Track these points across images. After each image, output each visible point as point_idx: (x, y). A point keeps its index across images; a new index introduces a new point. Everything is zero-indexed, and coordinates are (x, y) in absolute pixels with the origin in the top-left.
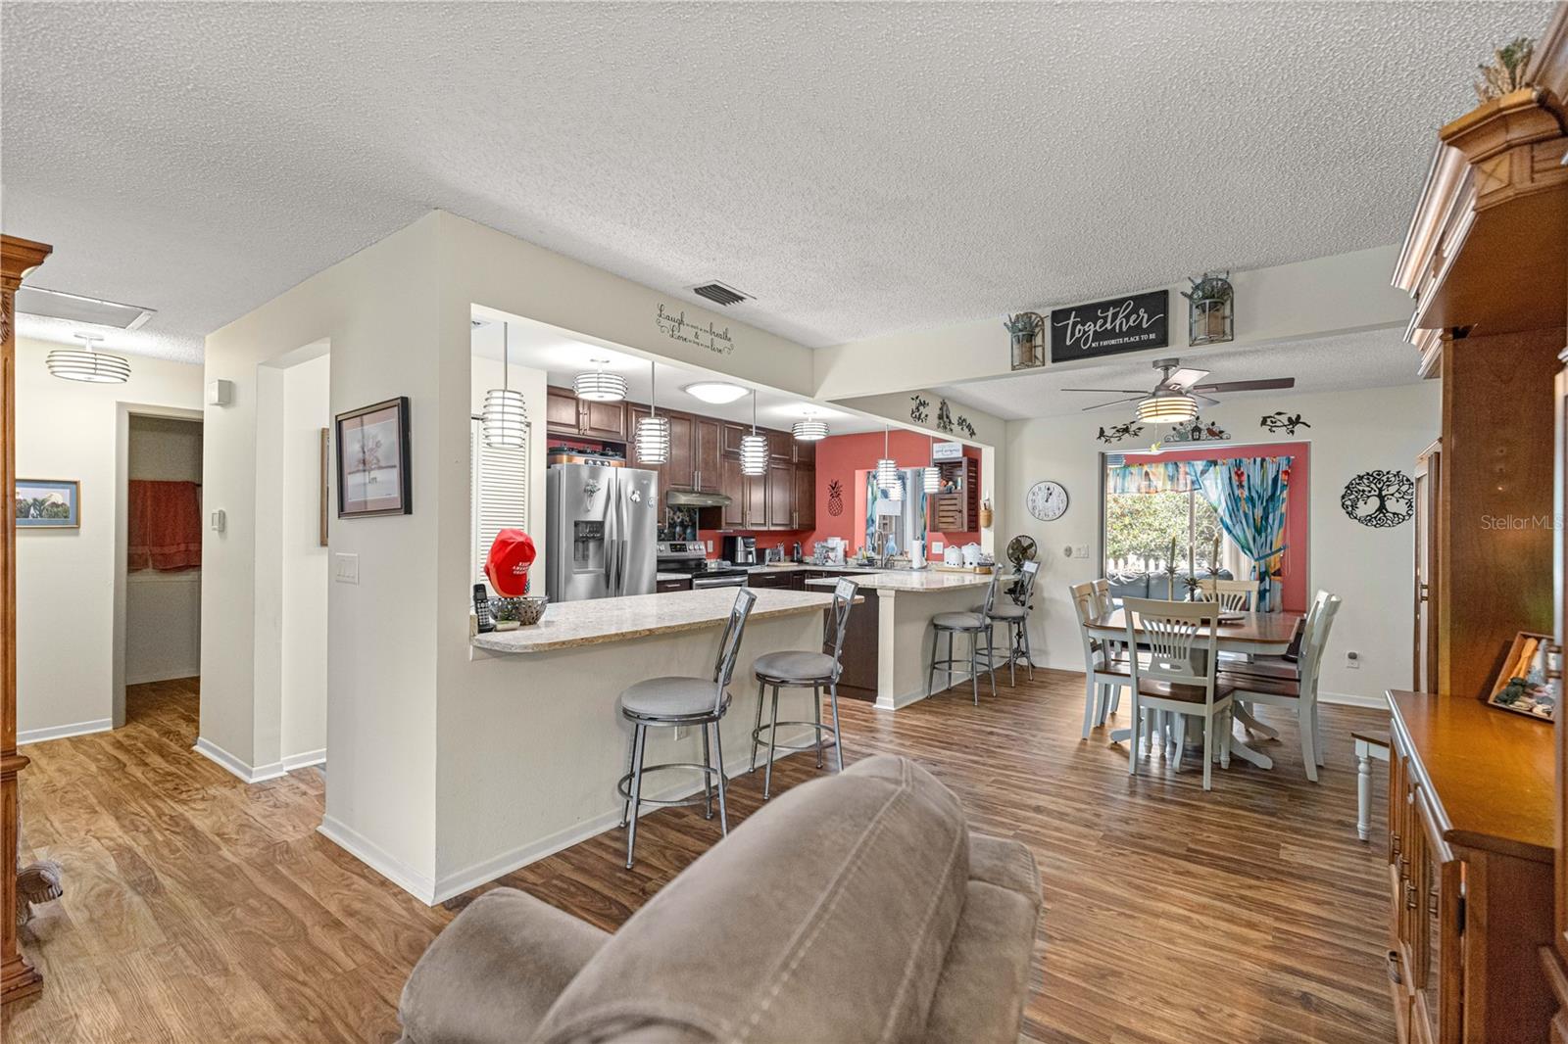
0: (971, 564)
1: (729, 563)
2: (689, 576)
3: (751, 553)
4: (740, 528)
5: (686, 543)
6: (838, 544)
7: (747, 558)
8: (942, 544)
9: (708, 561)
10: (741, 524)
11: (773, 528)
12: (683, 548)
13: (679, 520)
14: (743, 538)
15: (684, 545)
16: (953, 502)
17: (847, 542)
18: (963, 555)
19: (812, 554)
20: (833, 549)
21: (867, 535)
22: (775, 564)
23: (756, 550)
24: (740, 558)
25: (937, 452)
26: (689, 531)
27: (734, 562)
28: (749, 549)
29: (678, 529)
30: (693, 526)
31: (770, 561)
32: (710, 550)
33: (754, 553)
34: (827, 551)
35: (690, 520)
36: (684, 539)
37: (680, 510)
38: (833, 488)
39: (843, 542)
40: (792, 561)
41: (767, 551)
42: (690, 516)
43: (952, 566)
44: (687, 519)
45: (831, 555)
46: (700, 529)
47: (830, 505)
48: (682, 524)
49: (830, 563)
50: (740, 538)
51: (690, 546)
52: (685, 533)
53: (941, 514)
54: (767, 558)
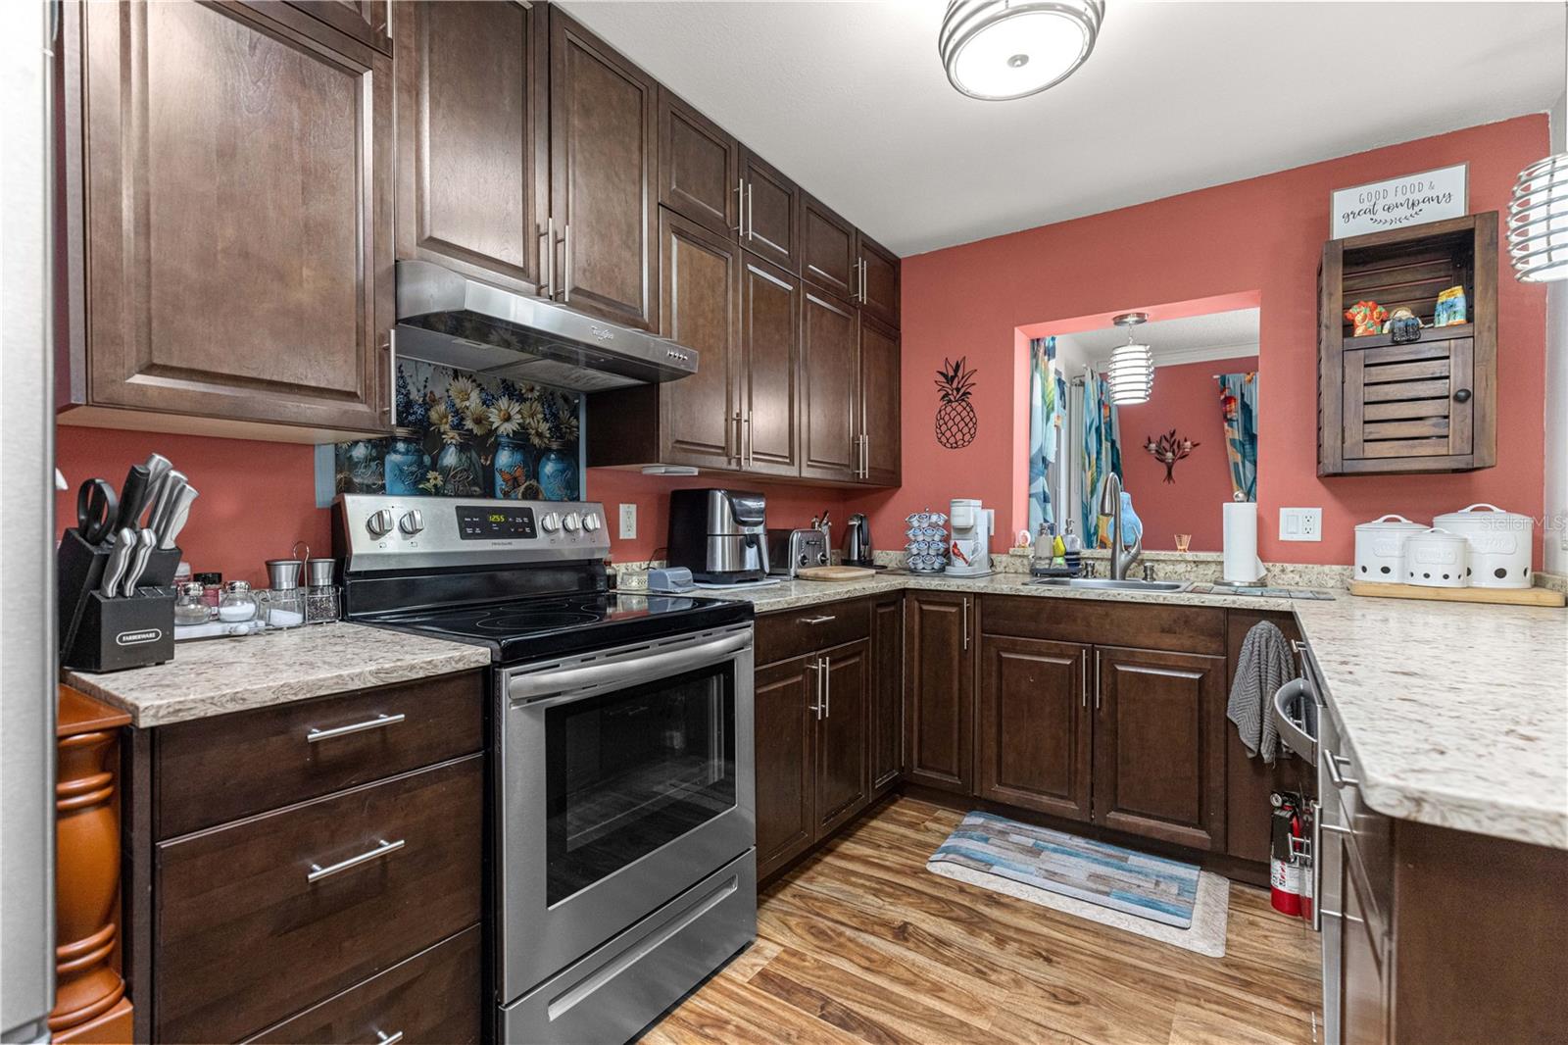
0: (1501, 573)
1: (684, 573)
2: (476, 654)
3: (753, 540)
4: (721, 462)
5: (535, 506)
6: (971, 513)
7: (742, 559)
8: (1317, 512)
9: (619, 569)
10: (725, 450)
11: (807, 473)
12: (522, 526)
13: (508, 428)
14: (731, 494)
15: (528, 513)
16: (1435, 368)
17: (992, 511)
18: (1465, 541)
19: (902, 543)
20: (964, 531)
21: (1030, 496)
22: (821, 571)
23: (769, 533)
24: (721, 557)
25: (1347, 217)
26: (549, 468)
27: (702, 572)
28: (746, 530)
29: (504, 458)
30: (568, 453)
31: (803, 563)
32: (628, 529)
33: (763, 540)
34: (946, 539)
35: (556, 430)
36: (532, 494)
37: (511, 391)
38: (950, 380)
39: (985, 512)
40: (847, 562)
41: (795, 537)
42: (553, 417)
43: (1439, 582)
44: (544, 427)
45: (964, 546)
46: (590, 464)
47: (940, 421)
48: (521, 441)
49: (958, 567)
50: (719, 495)
51: (548, 518)
52: (535, 475)
53: (1373, 412)
54: (795, 557)
